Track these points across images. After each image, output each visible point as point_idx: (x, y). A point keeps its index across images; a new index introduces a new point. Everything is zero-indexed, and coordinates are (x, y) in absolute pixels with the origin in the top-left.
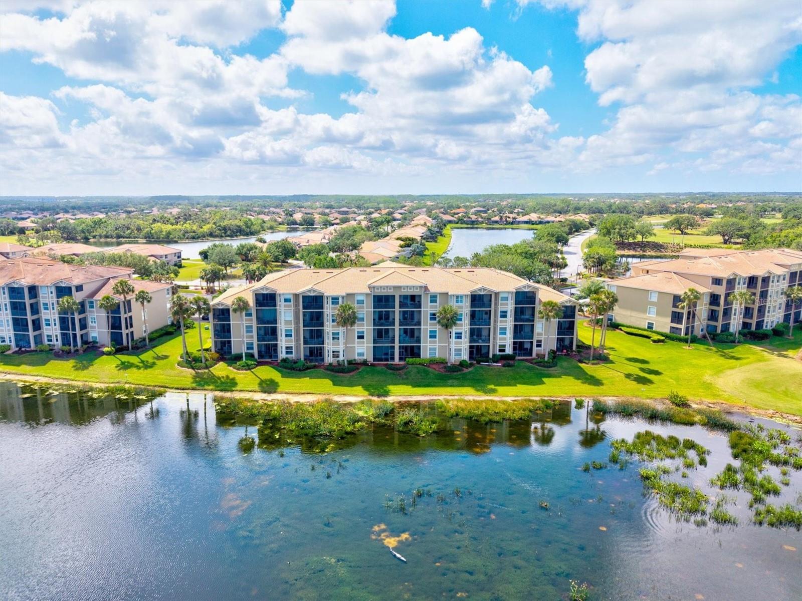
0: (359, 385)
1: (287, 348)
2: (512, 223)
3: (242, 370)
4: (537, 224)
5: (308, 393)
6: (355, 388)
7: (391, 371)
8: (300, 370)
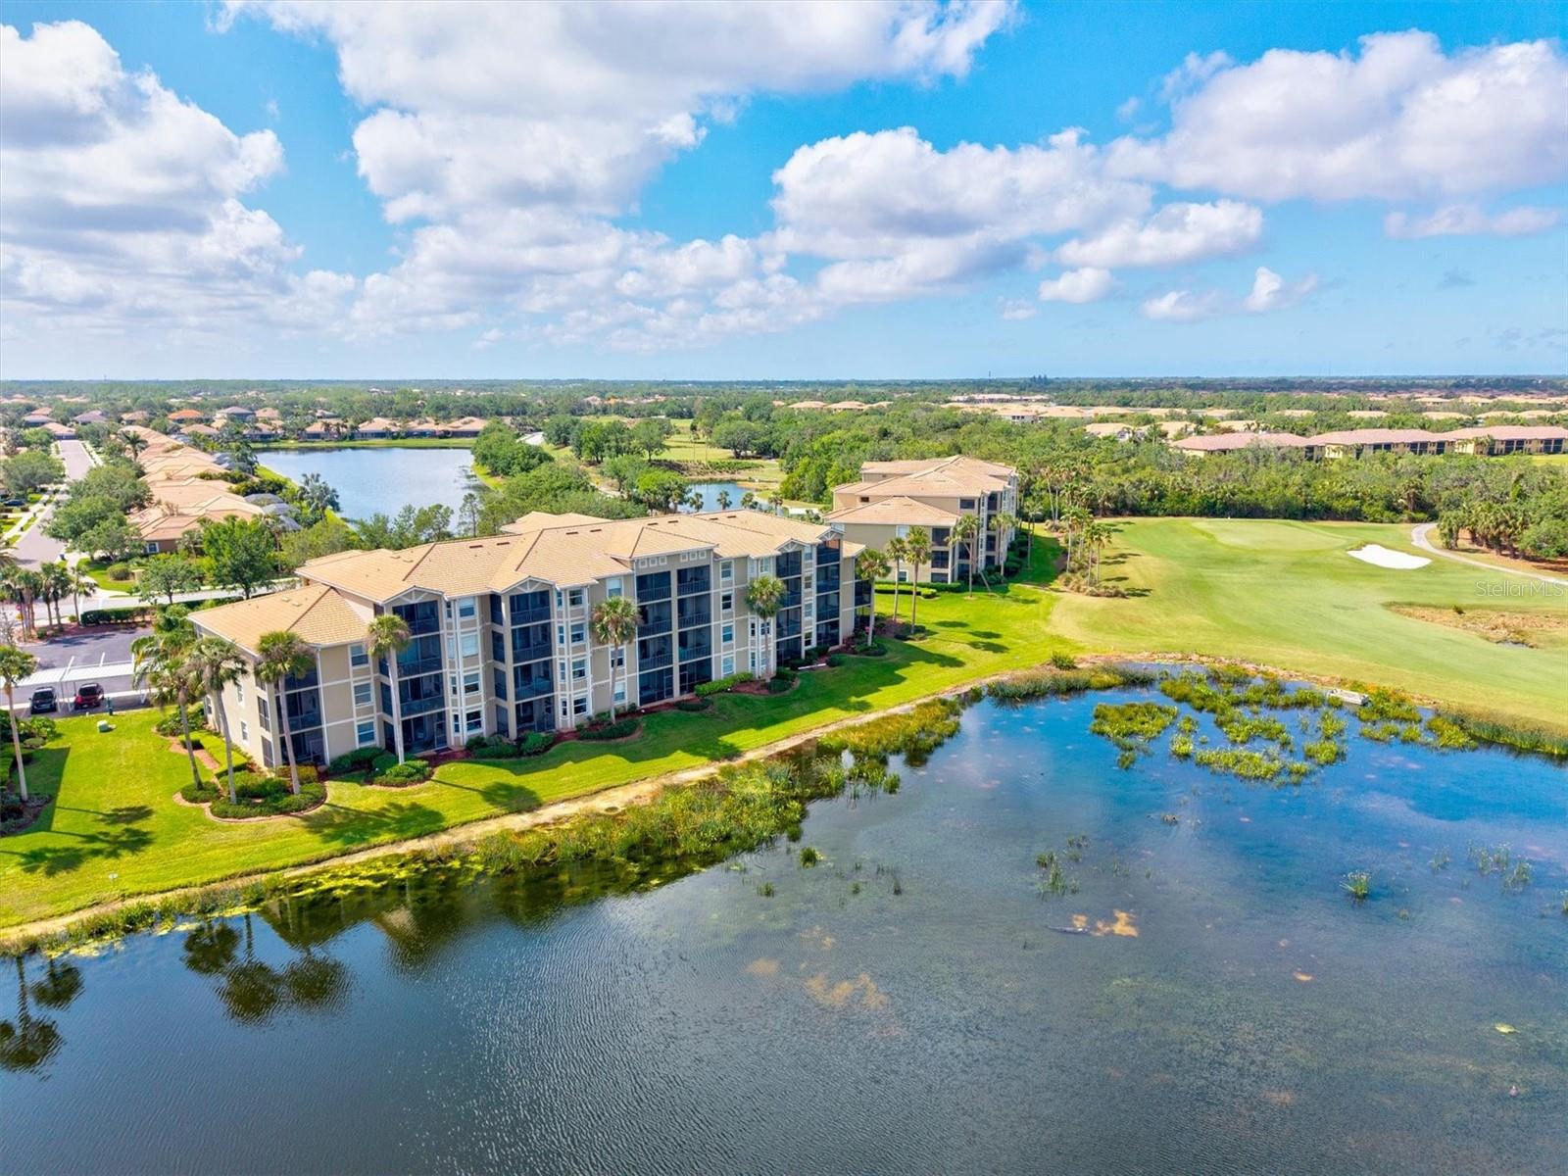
0: (675, 750)
1: (469, 717)
2: (352, 438)
3: (413, 782)
4: (402, 438)
5: (606, 789)
6: (673, 756)
7: (694, 714)
8: (536, 753)
